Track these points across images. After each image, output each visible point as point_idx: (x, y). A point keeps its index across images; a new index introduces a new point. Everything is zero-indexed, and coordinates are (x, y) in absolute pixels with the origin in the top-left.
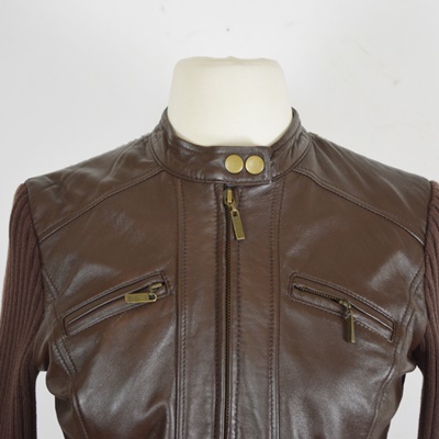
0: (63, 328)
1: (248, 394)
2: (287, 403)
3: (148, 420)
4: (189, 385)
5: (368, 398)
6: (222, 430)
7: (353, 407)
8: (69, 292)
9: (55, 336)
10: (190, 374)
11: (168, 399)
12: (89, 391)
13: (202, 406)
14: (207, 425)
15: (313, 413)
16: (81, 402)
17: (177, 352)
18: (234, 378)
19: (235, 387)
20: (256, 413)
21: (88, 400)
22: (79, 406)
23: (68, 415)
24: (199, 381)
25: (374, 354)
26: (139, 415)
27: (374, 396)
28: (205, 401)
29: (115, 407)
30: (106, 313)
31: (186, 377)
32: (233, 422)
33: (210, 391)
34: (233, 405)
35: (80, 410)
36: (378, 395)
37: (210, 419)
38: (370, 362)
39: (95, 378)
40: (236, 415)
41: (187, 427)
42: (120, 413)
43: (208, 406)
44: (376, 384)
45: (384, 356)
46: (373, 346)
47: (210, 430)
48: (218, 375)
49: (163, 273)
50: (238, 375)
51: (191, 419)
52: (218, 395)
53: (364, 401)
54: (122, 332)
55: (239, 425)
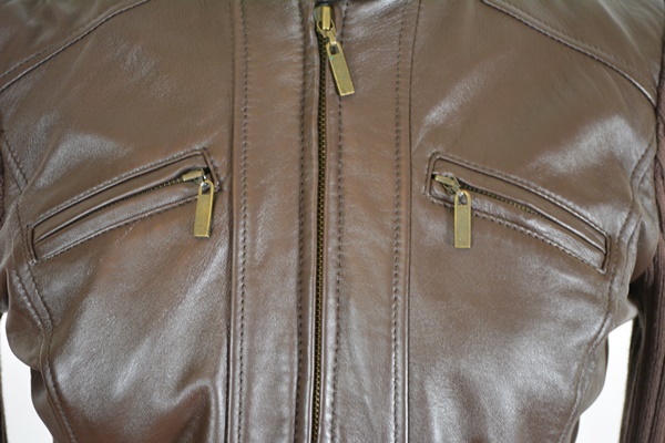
0: (30, 246)
1: (354, 368)
3: (178, 410)
4: (251, 351)
5: (565, 372)
6: (308, 431)
7: (539, 387)
8: (43, 181)
9: (18, 259)
10: (252, 333)
11: (214, 375)
12: (74, 360)
13: (273, 387)
14: (281, 421)
15: (468, 401)
16: (62, 377)
17: (229, 294)
18: (331, 339)
19: (331, 355)
20: (367, 400)
21: (72, 376)
22: (56, 385)
23: (43, 396)
24: (268, 344)
25: (576, 294)
26: (164, 400)
27: (575, 367)
28: (278, 378)
29: (121, 386)
30: (104, 222)
31: (246, 337)
32: (328, 417)
33: (287, 361)
34: (329, 388)
35: (58, 392)
36: (581, 366)
37: (288, 411)
38: (570, 309)
39: (85, 337)
40: (333, 404)
41: (247, 424)
43: (284, 389)
44: (579, 347)
45: (592, 299)
46: (574, 280)
47: (287, 429)
48: (302, 334)
49: (206, 152)
50: (338, 334)
51: (255, 411)
53: (558, 378)
54: (133, 256)
55: (338, 422)
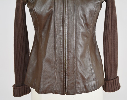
1: (70, 6)
2: (78, 8)
3: (49, 12)
4: (57, 5)
5: (95, 7)
6: (64, 14)
7: (92, 9)
10: (57, 2)
11: (53, 8)
12: (36, 7)
13: (60, 9)
15: (83, 10)
16: (35, 9)
18: (67, 3)
19: (67, 5)
20: (71, 10)
21: (36, 9)
22: (34, 10)
23: (32, 12)
24: (59, 4)
26: (47, 12)
27: (96, 6)
28: (61, 8)
29: (42, 10)
31: (57, 3)
32: (67, 12)
33: (62, 6)
34: (67, 9)
35: (35, 11)
36: (97, 6)
37: (62, 12)
39: (37, 4)
40: (67, 11)
41: (57, 14)
42: (43, 11)
43: (61, 9)
44: (96, 4)
47: (62, 14)
48: (63, 2)
50: (67, 2)
51: (58, 12)
52: (63, 7)
53: (94, 7)
55: (68, 13)
